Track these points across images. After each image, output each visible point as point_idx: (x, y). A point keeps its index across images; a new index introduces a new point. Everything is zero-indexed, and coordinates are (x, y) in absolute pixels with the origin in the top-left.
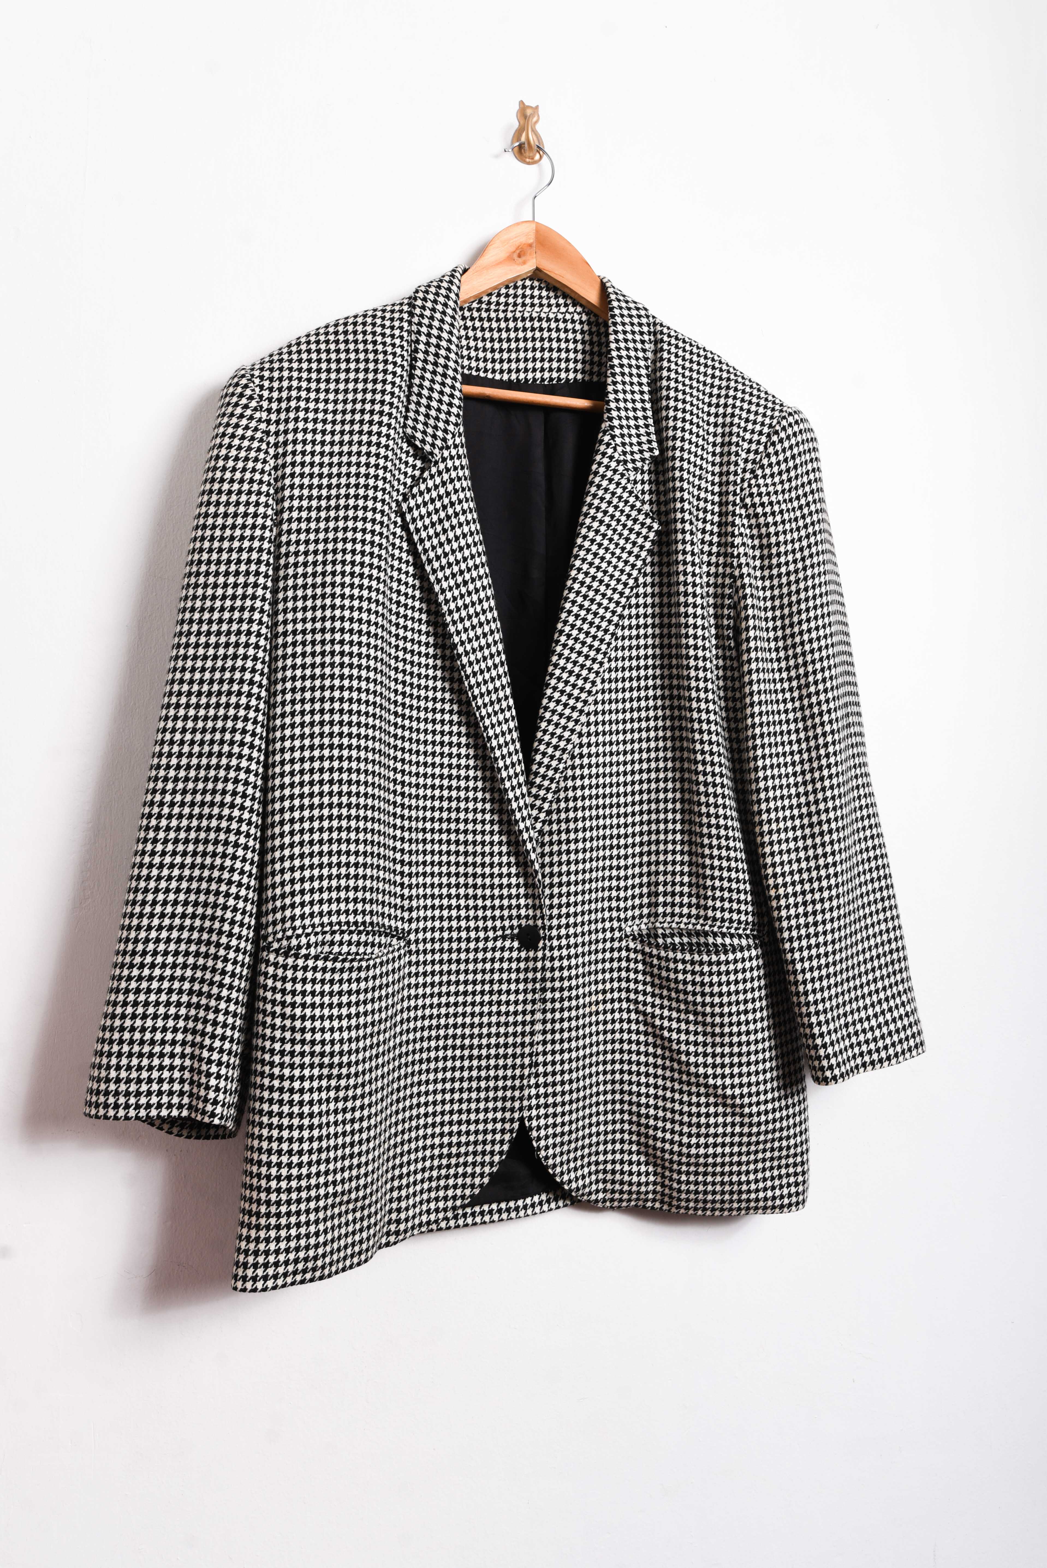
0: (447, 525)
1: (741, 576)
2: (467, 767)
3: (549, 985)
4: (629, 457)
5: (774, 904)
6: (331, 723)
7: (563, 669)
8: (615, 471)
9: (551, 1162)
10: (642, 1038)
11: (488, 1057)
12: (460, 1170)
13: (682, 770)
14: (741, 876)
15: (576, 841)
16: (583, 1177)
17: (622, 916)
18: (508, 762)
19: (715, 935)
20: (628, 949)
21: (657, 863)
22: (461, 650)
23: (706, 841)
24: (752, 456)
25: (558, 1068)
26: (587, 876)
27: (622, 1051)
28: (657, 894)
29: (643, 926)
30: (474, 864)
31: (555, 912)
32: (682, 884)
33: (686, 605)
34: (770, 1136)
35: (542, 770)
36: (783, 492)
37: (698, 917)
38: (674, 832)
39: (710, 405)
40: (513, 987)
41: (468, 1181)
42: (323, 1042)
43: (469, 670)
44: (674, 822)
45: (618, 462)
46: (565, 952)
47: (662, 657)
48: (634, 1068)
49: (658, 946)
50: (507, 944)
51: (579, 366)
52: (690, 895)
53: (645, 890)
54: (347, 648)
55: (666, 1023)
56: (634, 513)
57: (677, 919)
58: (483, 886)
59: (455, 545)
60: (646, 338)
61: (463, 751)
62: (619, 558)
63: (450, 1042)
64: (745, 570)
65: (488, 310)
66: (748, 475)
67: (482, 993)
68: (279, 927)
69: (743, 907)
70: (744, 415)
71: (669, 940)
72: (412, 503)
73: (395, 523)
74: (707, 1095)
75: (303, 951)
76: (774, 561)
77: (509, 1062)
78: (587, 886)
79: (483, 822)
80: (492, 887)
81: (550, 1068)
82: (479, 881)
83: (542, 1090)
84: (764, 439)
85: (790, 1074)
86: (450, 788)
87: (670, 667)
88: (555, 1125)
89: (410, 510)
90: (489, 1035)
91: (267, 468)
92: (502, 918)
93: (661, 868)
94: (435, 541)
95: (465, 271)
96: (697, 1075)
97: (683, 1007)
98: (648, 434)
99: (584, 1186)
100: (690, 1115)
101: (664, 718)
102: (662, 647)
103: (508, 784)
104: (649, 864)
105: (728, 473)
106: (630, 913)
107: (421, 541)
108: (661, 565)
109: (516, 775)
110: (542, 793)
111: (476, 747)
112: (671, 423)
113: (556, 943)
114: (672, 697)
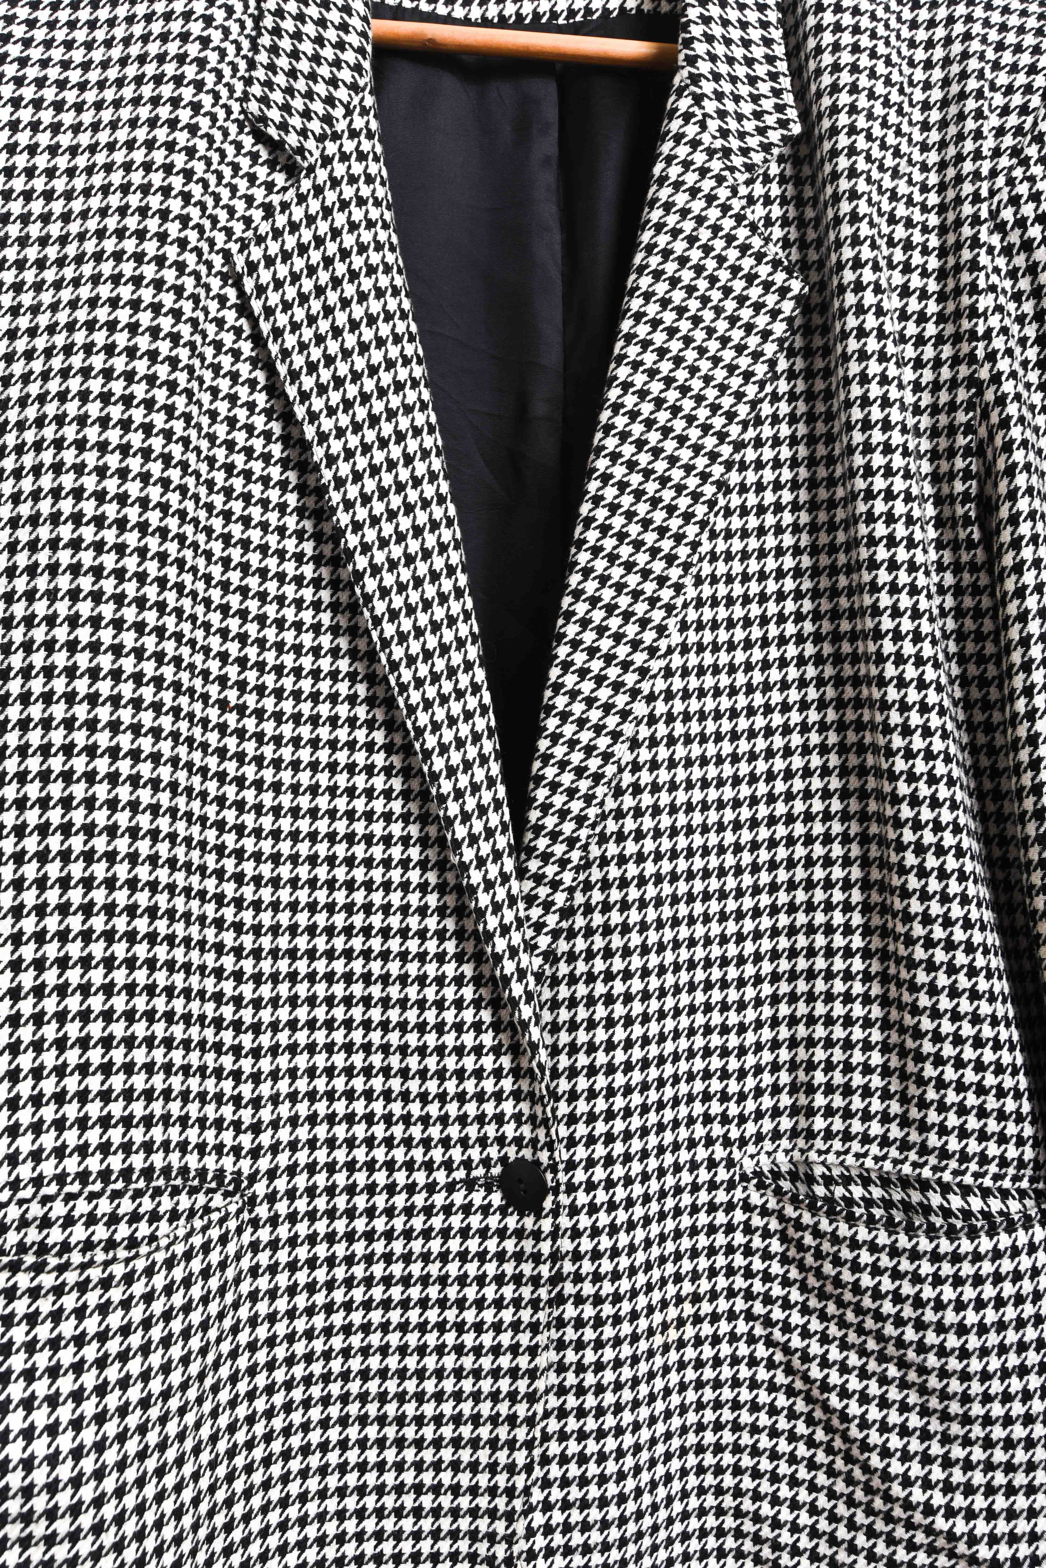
0: (333, 297)
1: (996, 379)
2: (387, 817)
3: (569, 1288)
4: (735, 143)
6: (46, 724)
7: (594, 601)
8: (703, 172)
10: (782, 1401)
13: (864, 817)
14: (1006, 1058)
15: (627, 975)
17: (734, 1134)
18: (471, 804)
19: (945, 1189)
20: (747, 1207)
21: (811, 1021)
22: (361, 562)
23: (922, 977)
24: (1013, 120)
25: (593, 1469)
26: (653, 1050)
27: (736, 1427)
28: (811, 1090)
29: (781, 1157)
30: (403, 1026)
31: (581, 1130)
32: (867, 1070)
33: (868, 449)
35: (550, 822)
37: (905, 1146)
38: (848, 953)
39: (914, 24)
40: (490, 1292)
43: (380, 607)
44: (848, 930)
45: (711, 153)
46: (603, 1219)
47: (815, 572)
48: (765, 1465)
49: (813, 1206)
50: (478, 1198)
52: (886, 1095)
53: (785, 1078)
54: (87, 558)
55: (835, 1378)
56: (747, 263)
57: (856, 1146)
58: (423, 1074)
59: (350, 340)
61: (379, 782)
63: (353, 1409)
64: (1003, 365)
66: (1004, 161)
67: (424, 1303)
69: (1012, 1129)
70: (993, 36)
71: (839, 1191)
72: (256, 254)
73: (222, 300)
77: (483, 1456)
78: (653, 1073)
79: (422, 934)
80: (441, 1075)
81: (574, 1470)
82: (413, 1062)
83: (558, 1517)
86: (349, 862)
87: (834, 593)
89: (252, 267)
90: (439, 1397)
92: (464, 1142)
93: (820, 1032)
94: (307, 334)
96: (908, 1505)
97: (872, 1345)
98: (777, 93)
101: (822, 705)
102: (814, 551)
103: (468, 854)
104: (793, 1021)
105: (960, 158)
106: (751, 1128)
107: (277, 333)
108: (809, 374)
109: (490, 833)
110: (551, 870)
111: (407, 773)
112: (827, 59)
113: (582, 1198)
114: (838, 659)
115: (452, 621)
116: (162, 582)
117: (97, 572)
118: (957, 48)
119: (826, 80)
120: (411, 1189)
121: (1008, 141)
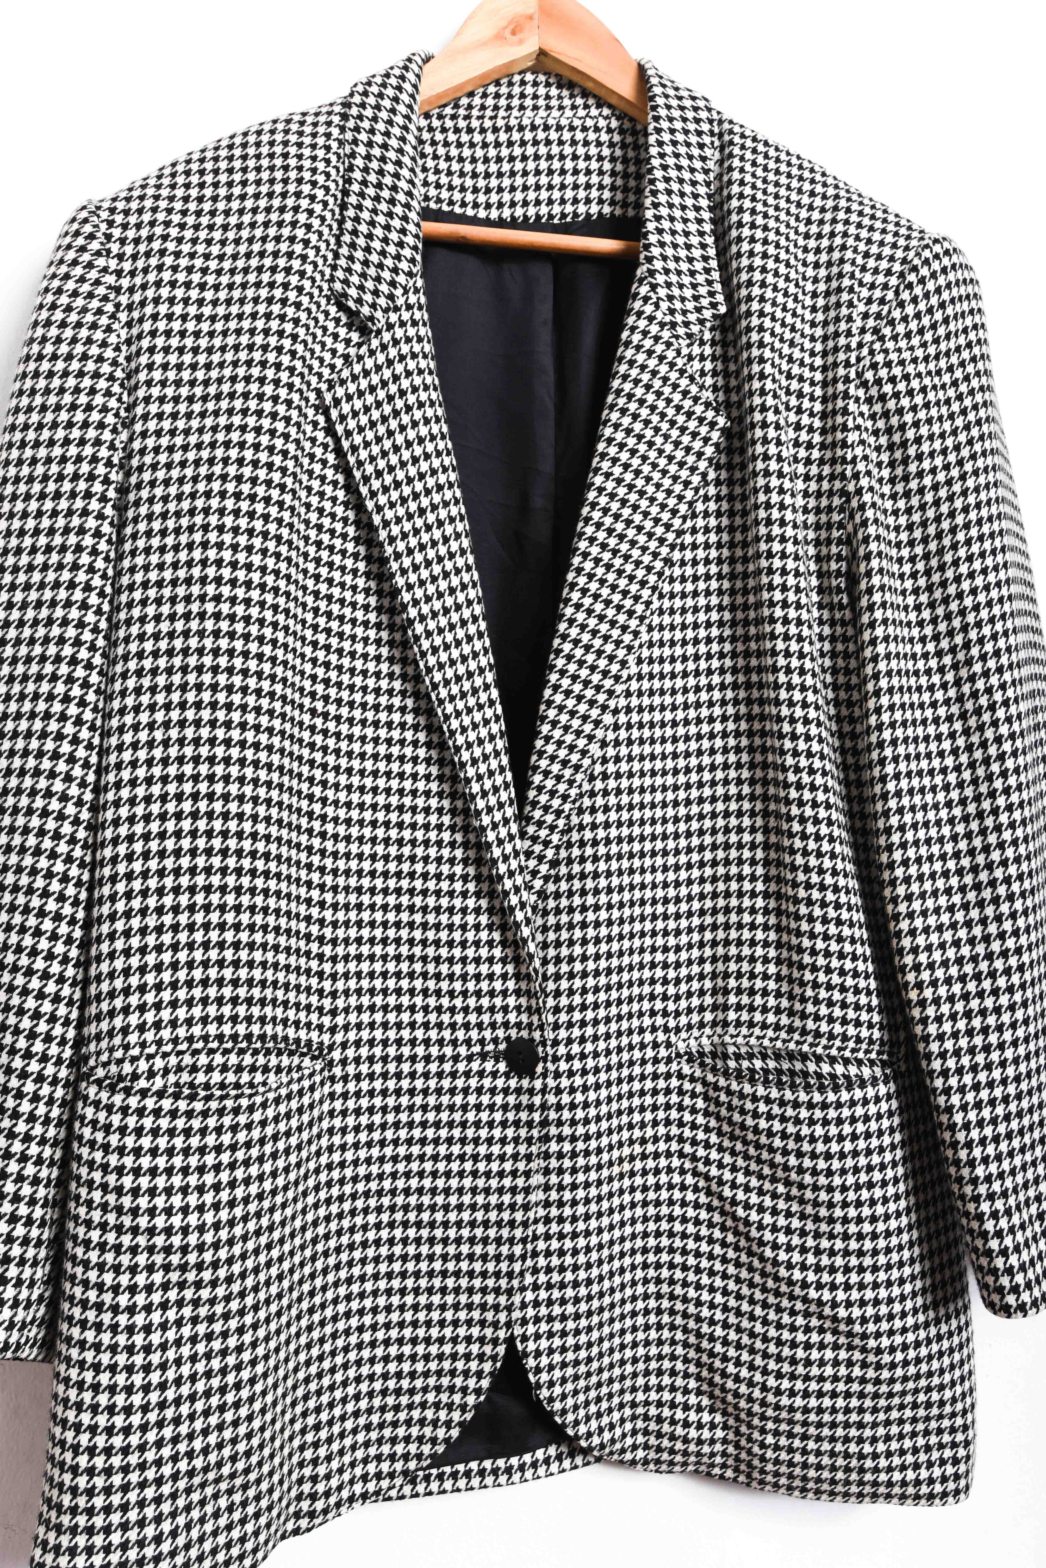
0: (394, 424)
1: (859, 492)
2: (427, 794)
3: (553, 1131)
4: (679, 318)
5: (916, 1013)
6: (197, 724)
7: (576, 642)
8: (657, 339)
9: (557, 1406)
10: (704, 1215)
11: (458, 1241)
12: (416, 1414)
13: (765, 798)
14: (861, 967)
15: (597, 908)
16: (612, 1427)
17: (672, 1024)
18: (488, 785)
19: (819, 1059)
20: (680, 1076)
21: (727, 943)
22: (413, 612)
23: (803, 910)
24: (874, 308)
25: (569, 1260)
26: (615, 962)
27: (671, 1234)
28: (726, 992)
29: (705, 1041)
30: (437, 943)
31: (563, 1017)
32: (766, 977)
33: (770, 539)
34: (911, 1385)
35: (543, 799)
36: (926, 359)
37: (791, 1030)
38: (753, 894)
39: (807, 236)
40: (497, 1133)
41: (428, 1431)
42: (168, 1231)
43: (426, 644)
44: (753, 878)
45: (662, 325)
46: (578, 1081)
47: (734, 623)
48: (691, 1261)
49: (726, 1074)
50: (489, 1066)
51: (607, 195)
52: (778, 995)
53: (708, 984)
54: (225, 608)
55: (741, 1196)
56: (687, 404)
57: (757, 1031)
58: (451, 977)
59: (406, 455)
60: (707, 140)
61: (421, 769)
62: (664, 472)
63: (399, 1216)
64: (864, 482)
65: (467, 117)
66: (868, 337)
67: (450, 1141)
68: (104, 1044)
69: (864, 1017)
70: (862, 247)
71: (745, 1064)
72: (340, 392)
73: (315, 424)
74: (807, 1314)
76: (913, 468)
77: (491, 1249)
78: (615, 978)
79: (451, 878)
80: (464, 977)
81: (555, 1261)
82: (444, 969)
83: (543, 1295)
84: (894, 281)
85: (944, 1284)
86: (400, 825)
87: (747, 638)
88: (564, 1349)
89: (337, 402)
90: (460, 1208)
91: (113, 339)
92: (480, 1026)
93: (733, 951)
94: (376, 449)
96: (790, 1283)
97: (767, 1171)
98: (710, 283)
99: (613, 1441)
100: (779, 1343)
101: (737, 718)
102: (733, 608)
103: (486, 820)
104: (714, 943)
105: (837, 334)
106: (683, 1020)
107: (354, 449)
108: (730, 482)
109: (501, 806)
110: (543, 833)
111: (441, 762)
112: (745, 262)
113: (563, 1066)
114: (748, 686)
115: (475, 655)
116: (275, 625)
117: (232, 618)
118: (836, 255)
119: (744, 277)
120: (441, 1059)
121: (871, 323)
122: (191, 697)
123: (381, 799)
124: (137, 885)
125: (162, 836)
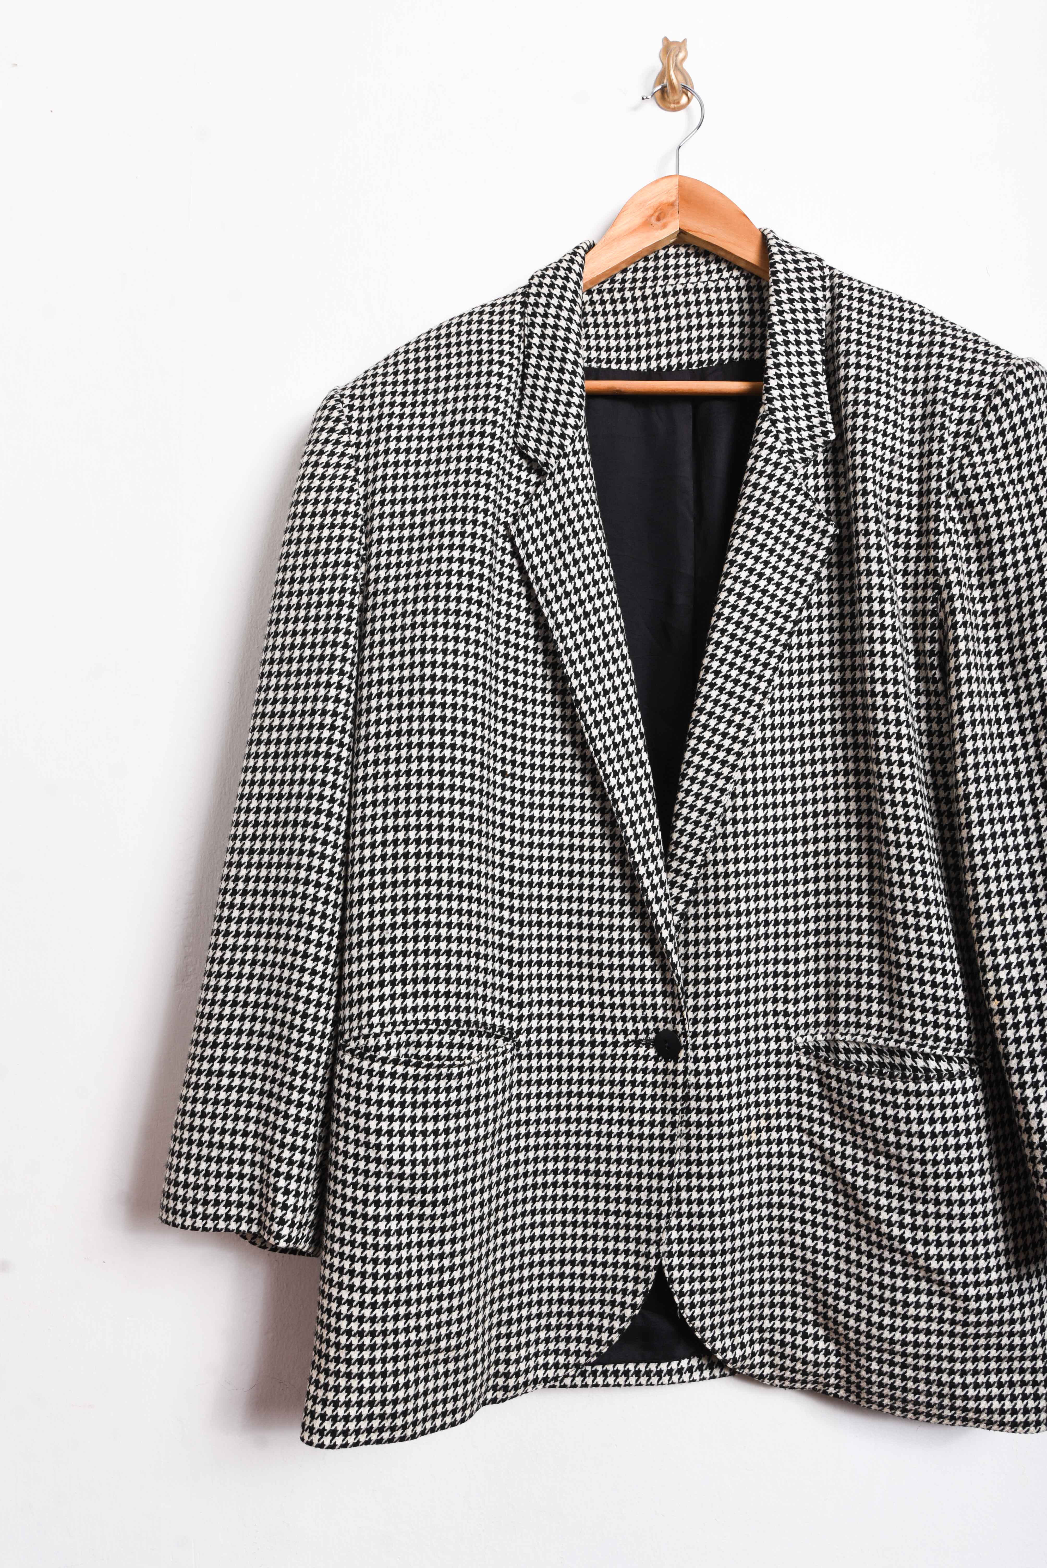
0: (564, 547)
1: (949, 585)
2: (592, 836)
3: (693, 1104)
4: (795, 446)
5: (997, 1020)
6: (419, 786)
7: (710, 714)
8: (776, 465)
9: (698, 1324)
10: (819, 1179)
11: (618, 1187)
12: (585, 1321)
13: (870, 839)
14: (950, 980)
15: (728, 928)
16: (743, 1346)
17: (792, 1022)
18: (639, 829)
19: (915, 1055)
20: (799, 1065)
21: (838, 957)
22: (580, 695)
23: (901, 932)
24: (964, 428)
25: (706, 1208)
26: (743, 971)
27: (792, 1194)
28: (837, 998)
29: (819, 1037)
30: (600, 953)
31: (701, 1015)
32: (870, 986)
33: (871, 627)
34: (995, 1329)
35: (684, 840)
36: (1009, 470)
37: (891, 1030)
38: (860, 918)
39: (906, 369)
40: (648, 1104)
41: (594, 1334)
42: (402, 1162)
43: (590, 720)
44: (860, 905)
45: (781, 453)
46: (713, 1066)
47: (843, 694)
48: (809, 1216)
49: (836, 1065)
50: (641, 1051)
51: (736, 342)
52: (881, 1001)
53: (822, 991)
54: (438, 698)
55: (849, 1165)
56: (803, 516)
57: (863, 1031)
58: (611, 980)
59: (574, 571)
60: (819, 294)
61: (587, 816)
62: (783, 573)
63: (571, 1165)
64: (953, 577)
65: (621, 290)
66: (958, 453)
67: (611, 1109)
68: (355, 1024)
69: (953, 1021)
70: (954, 376)
71: (853, 1057)
72: (522, 524)
73: (503, 550)
74: (905, 1265)
75: (382, 1053)
76: (997, 563)
77: (644, 1196)
78: (743, 984)
79: (611, 902)
80: (621, 981)
81: (695, 1208)
82: (606, 973)
83: (686, 1234)
84: (981, 404)
85: (1026, 1248)
86: (571, 861)
87: (854, 707)
88: (702, 1279)
89: (520, 532)
90: (619, 1161)
91: (354, 497)
92: (634, 1019)
93: (843, 964)
94: (550, 568)
95: (591, 246)
96: (890, 1237)
97: (871, 1145)
98: (822, 414)
99: (744, 1357)
100: (882, 1286)
101: (846, 773)
102: (843, 682)
103: (638, 857)
104: (827, 958)
105: (931, 453)
106: (802, 1020)
107: (534, 568)
108: (840, 578)
109: (650, 846)
110: (684, 867)
111: (603, 811)
112: (851, 397)
113: (701, 1053)
114: (856, 746)
115: (629, 726)
116: (475, 709)
117: (443, 705)
118: (931, 384)
119: (850, 409)
120: (604, 1044)
121: (961, 441)
122: (414, 766)
123: (556, 840)
124: (377, 907)
125: (394, 870)
